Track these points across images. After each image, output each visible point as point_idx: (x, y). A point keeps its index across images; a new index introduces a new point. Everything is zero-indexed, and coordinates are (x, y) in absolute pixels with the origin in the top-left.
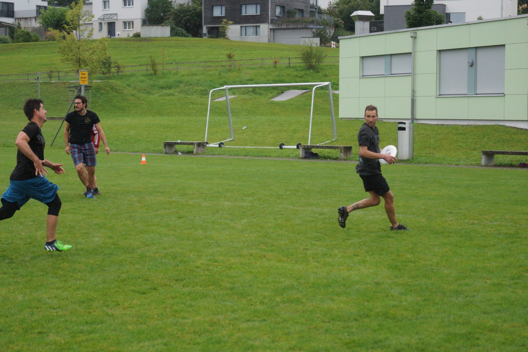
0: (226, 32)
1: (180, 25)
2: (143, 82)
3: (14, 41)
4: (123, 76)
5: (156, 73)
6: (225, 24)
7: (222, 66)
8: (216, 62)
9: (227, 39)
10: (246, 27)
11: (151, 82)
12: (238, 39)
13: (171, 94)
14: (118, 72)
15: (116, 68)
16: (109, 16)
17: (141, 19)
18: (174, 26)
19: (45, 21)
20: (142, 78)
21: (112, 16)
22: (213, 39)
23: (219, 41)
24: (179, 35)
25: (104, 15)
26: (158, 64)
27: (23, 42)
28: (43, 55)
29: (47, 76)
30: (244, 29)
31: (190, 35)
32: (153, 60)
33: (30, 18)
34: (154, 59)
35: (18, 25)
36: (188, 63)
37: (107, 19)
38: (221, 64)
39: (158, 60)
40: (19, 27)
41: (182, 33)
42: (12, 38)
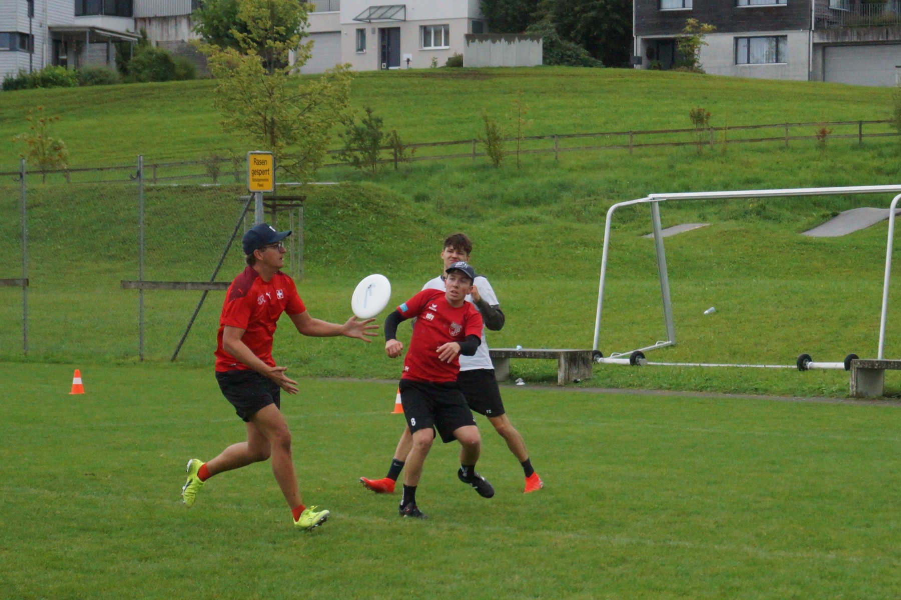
0: (696, 52)
1: (572, 34)
2: (462, 187)
3: (127, 79)
4: (410, 171)
5: (498, 161)
6: (692, 33)
7: (678, 144)
8: (662, 132)
9: (699, 71)
10: (749, 38)
11: (485, 188)
12: (728, 72)
13: (531, 219)
14: (396, 160)
15: (393, 150)
16: (385, 10)
17: (469, 18)
18: (555, 37)
19: (209, 25)
20: (459, 176)
21: (392, 11)
22: (658, 72)
23: (676, 77)
24: (568, 61)
25: (371, 8)
26: (506, 139)
27: (151, 81)
28: (199, 117)
29: (205, 172)
30: (743, 43)
31: (600, 62)
32: (490, 126)
33: (175, 17)
34: (494, 126)
35: (141, 36)
36: (585, 135)
37: (379, 18)
38: (675, 138)
39: (503, 129)
40: (144, 40)
41: (578, 55)
42: (123, 69)
